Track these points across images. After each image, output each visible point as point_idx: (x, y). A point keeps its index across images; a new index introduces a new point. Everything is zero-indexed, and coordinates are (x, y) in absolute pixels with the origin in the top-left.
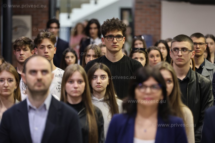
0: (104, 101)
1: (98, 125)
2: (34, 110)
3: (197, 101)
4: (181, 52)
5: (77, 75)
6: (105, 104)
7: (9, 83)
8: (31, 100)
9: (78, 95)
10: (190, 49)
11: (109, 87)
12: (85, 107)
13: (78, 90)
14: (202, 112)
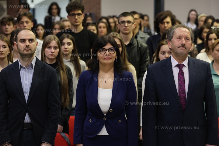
0: (71, 61)
1: (68, 79)
2: (24, 68)
3: (138, 59)
4: (127, 24)
5: (54, 43)
6: (71, 63)
7: (3, 49)
8: (22, 61)
9: (53, 57)
10: (133, 21)
11: (73, 52)
12: (58, 66)
13: (54, 54)
14: (141, 68)
